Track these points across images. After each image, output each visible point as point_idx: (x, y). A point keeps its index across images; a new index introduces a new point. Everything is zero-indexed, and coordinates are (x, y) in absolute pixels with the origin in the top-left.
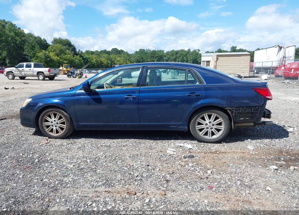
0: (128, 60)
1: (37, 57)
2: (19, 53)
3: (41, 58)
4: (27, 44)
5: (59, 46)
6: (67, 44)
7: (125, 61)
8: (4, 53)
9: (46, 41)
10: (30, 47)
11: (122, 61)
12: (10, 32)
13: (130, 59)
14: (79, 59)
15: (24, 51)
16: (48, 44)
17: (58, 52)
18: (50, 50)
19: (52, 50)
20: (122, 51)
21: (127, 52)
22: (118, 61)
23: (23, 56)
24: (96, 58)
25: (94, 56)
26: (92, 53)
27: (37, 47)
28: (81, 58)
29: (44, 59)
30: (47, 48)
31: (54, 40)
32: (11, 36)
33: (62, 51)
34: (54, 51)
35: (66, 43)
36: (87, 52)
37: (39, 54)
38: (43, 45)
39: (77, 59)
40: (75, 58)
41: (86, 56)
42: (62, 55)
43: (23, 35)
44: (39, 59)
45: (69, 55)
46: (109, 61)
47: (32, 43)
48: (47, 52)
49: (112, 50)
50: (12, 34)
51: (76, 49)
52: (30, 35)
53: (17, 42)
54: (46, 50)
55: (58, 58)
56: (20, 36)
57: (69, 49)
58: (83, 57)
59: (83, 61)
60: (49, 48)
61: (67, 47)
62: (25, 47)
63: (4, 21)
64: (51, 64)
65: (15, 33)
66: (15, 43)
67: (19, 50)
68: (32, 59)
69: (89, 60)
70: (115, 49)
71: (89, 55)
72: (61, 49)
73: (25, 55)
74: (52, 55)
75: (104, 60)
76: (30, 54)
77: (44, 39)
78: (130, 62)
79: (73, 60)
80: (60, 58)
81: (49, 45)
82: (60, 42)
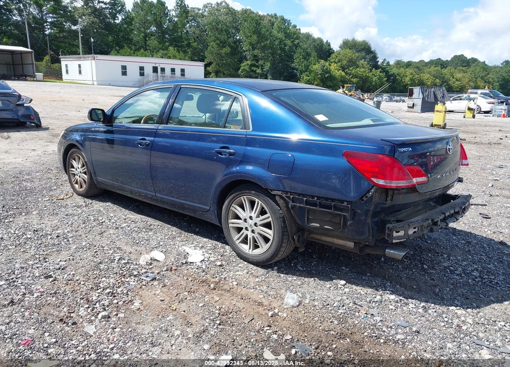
0: (482, 78)
1: (311, 72)
2: (287, 65)
3: (316, 73)
4: (299, 50)
5: (349, 53)
6: (363, 50)
7: (474, 79)
8: (267, 65)
9: (329, 45)
10: (303, 56)
11: (467, 80)
12: (278, 32)
13: (486, 76)
14: (380, 76)
15: (293, 62)
16: (331, 49)
17: (345, 62)
18: (332, 60)
19: (337, 60)
20: (474, 60)
21: (484, 62)
22: (457, 80)
23: (290, 71)
24: (411, 74)
25: (409, 71)
26: (409, 64)
27: (314, 54)
28: (383, 75)
29: (321, 74)
30: (329, 56)
31: (344, 43)
32: (279, 39)
33: (352, 62)
34: (339, 61)
35: (362, 47)
36: (399, 64)
37: (314, 67)
38: (324, 51)
39: (375, 76)
40: (373, 75)
41: (395, 71)
42: (351, 68)
43: (297, 37)
44: (313, 74)
45: (363, 69)
46: (438, 81)
47: (307, 49)
48: (327, 64)
49: (452, 59)
50: (281, 35)
51: (377, 59)
52: (308, 36)
53: (286, 47)
54: (326, 60)
55: (343, 74)
56: (292, 38)
57: (365, 59)
58: (387, 72)
59: (385, 79)
60: (333, 56)
61: (363, 54)
62: (295, 56)
63: (276, 15)
64: (329, 83)
65: (285, 33)
66: (283, 50)
67: (287, 61)
68: (302, 76)
69: (398, 77)
70: (459, 56)
71: (399, 69)
72: (352, 59)
73: (294, 69)
74: (333, 67)
75: (428, 77)
76: (300, 67)
77: (327, 41)
78: (485, 82)
79: (369, 77)
80: (346, 74)
81: (333, 52)
82: (352, 46)
